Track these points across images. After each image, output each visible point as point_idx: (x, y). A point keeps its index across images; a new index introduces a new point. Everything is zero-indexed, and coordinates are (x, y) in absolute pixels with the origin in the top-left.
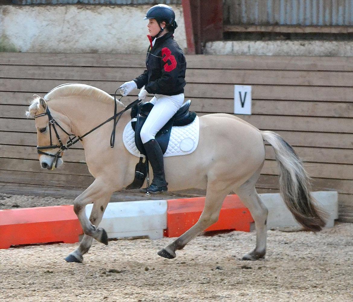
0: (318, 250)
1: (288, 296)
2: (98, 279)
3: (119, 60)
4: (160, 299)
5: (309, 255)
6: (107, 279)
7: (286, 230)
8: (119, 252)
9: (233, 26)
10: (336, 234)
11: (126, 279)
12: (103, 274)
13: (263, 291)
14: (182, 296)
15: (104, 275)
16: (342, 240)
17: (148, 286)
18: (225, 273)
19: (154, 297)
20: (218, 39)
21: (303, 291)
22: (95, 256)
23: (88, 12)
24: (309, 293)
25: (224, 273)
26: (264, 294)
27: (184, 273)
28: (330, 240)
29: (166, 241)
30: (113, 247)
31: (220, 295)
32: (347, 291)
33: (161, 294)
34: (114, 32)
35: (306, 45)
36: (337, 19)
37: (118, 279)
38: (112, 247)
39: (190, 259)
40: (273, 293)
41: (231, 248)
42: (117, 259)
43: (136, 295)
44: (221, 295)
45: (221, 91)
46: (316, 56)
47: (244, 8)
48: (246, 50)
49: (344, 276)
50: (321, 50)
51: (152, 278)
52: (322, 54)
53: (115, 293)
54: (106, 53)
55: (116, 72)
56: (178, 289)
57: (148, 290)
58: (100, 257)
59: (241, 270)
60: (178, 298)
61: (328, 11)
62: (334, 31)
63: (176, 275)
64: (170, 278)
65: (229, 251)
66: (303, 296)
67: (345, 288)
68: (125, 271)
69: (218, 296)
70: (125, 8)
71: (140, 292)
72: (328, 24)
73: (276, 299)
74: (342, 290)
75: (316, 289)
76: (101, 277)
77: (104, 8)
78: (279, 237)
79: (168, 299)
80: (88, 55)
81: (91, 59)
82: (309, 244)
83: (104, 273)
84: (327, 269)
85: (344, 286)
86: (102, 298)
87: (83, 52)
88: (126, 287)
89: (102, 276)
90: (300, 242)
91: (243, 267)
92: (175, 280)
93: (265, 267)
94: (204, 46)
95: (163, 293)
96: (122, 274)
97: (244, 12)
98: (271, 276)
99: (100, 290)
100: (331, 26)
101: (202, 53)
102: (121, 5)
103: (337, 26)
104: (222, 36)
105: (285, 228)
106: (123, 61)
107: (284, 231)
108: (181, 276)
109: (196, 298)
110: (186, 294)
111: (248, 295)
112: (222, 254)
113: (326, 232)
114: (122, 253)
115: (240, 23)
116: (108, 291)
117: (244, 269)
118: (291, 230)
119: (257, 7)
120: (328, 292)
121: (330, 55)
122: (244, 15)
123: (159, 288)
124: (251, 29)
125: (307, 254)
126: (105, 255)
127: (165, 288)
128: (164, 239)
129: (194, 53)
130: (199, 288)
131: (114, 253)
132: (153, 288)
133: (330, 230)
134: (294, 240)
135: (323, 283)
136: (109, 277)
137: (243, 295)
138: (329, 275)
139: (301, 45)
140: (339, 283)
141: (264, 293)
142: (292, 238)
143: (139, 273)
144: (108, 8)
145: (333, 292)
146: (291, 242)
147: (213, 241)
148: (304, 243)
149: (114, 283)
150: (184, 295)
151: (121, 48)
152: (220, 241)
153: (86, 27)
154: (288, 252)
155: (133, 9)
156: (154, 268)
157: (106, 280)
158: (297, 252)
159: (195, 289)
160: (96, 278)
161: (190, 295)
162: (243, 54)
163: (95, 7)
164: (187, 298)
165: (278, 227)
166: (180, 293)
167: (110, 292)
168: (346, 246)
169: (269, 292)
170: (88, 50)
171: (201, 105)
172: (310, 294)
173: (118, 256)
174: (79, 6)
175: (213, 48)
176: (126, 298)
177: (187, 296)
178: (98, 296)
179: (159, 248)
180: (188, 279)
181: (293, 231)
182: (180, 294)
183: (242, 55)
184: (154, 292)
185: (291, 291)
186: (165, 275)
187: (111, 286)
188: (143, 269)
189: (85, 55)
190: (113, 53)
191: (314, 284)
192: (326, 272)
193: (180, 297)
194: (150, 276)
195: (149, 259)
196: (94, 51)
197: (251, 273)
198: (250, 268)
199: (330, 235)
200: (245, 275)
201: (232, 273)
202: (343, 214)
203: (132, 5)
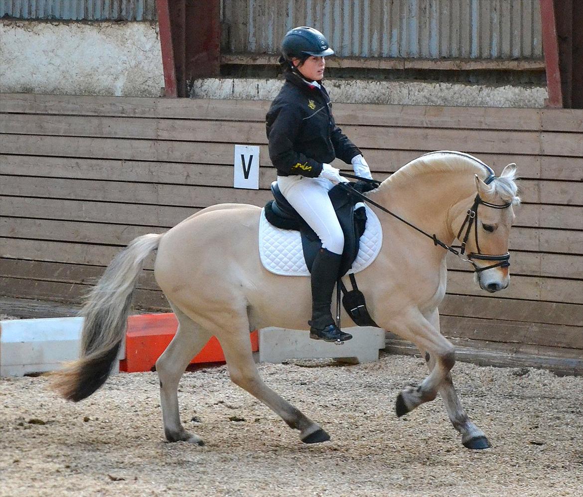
0: (351, 394)
1: (293, 463)
2: (10, 433)
3: (63, 104)
4: (98, 464)
5: (335, 403)
6: (24, 433)
7: (306, 364)
8: (49, 394)
9: (235, 57)
10: (380, 371)
11: (52, 433)
12: (19, 425)
13: (256, 455)
14: (132, 461)
15: (21, 427)
16: (387, 380)
17: (83, 445)
18: (203, 428)
19: (90, 462)
20: (212, 75)
21: (316, 455)
22: (13, 398)
23: (20, 30)
24: (324, 459)
25: (203, 426)
26: (257, 460)
27: (142, 425)
28: (370, 380)
29: (123, 377)
30: (42, 386)
31: (190, 460)
32: (384, 457)
33: (100, 457)
34: (57, 61)
35: (342, 87)
36: (391, 47)
37: (41, 433)
38: (39, 385)
39: (155, 406)
40: (270, 459)
41: (219, 389)
42: (44, 403)
43: (63, 458)
44: (192, 460)
45: (215, 153)
46: (356, 103)
47: (251, 30)
48: (253, 92)
49: (383, 434)
50: (364, 94)
51: (91, 433)
52: (366, 100)
53: (31, 454)
54: (45, 93)
55: (59, 122)
56: (128, 449)
57: (82, 450)
58: (19, 399)
59: (229, 422)
60: (125, 463)
61: (376, 36)
62: (384, 65)
63: (129, 428)
64: (119, 434)
65: (216, 394)
66: (316, 463)
67: (380, 452)
68: (54, 421)
69: (185, 461)
70: (74, 26)
71: (69, 453)
72: (376, 56)
73: (274, 467)
74: (376, 454)
75: (336, 452)
76: (14, 430)
77: (43, 24)
78: (294, 375)
79: (111, 466)
80: (18, 96)
81: (21, 102)
82: (338, 386)
83: (21, 424)
84: (359, 424)
85: (380, 449)
86: (12, 461)
87: (11, 91)
88: (49, 445)
89: (18, 429)
90: (324, 382)
91: (231, 419)
92: (127, 437)
93: (266, 419)
94: (192, 85)
95: (104, 456)
96: (48, 426)
97: (251, 35)
98: (272, 433)
99: (10, 449)
100: (380, 58)
101: (188, 96)
102: (67, 22)
103: (390, 58)
104: (218, 70)
105: (306, 361)
106: (70, 106)
107: (302, 366)
108: (136, 430)
109: (153, 463)
110: (139, 457)
111: (232, 460)
112: (203, 399)
113: (366, 368)
114: (53, 394)
115: (245, 52)
116: (22, 451)
117: (233, 421)
118: (314, 364)
119: (271, 28)
120: (353, 458)
121: (377, 102)
122: (252, 39)
123: (100, 448)
124: (261, 61)
125: (332, 401)
126: (27, 398)
127: (108, 448)
128: (121, 374)
129: (175, 95)
130: (160, 449)
131: (42, 395)
132: (90, 448)
133: (372, 365)
134: (316, 379)
135: (347, 445)
136: (28, 431)
137: (225, 461)
138: (360, 433)
139: (335, 86)
140: (372, 444)
141: (257, 458)
142: (312, 376)
143: (74, 425)
144: (49, 25)
145: (361, 458)
146: (310, 383)
147: (193, 379)
148: (330, 384)
149: (34, 439)
150: (136, 460)
151: (67, 86)
152: (203, 379)
153: (16, 54)
154: (303, 398)
155: (87, 28)
156: (98, 417)
157: (22, 434)
158: (317, 397)
159: (153, 450)
160: (8, 431)
161: (144, 459)
162: (249, 98)
163: (30, 24)
164: (140, 463)
165: (295, 360)
166: (131, 456)
167: (24, 453)
168: (392, 389)
169: (264, 457)
170: (18, 88)
171: (186, 174)
172: (326, 461)
173: (47, 399)
174: (6, 22)
175: (204, 88)
176: (48, 462)
177: (140, 460)
178: (6, 458)
179: (110, 388)
180: (146, 435)
181: (317, 366)
182: (130, 458)
183: (246, 99)
184: (91, 453)
185: (298, 455)
186: (111, 429)
187: (28, 443)
188: (81, 419)
189: (15, 95)
190: (55, 93)
191: (334, 446)
192: (357, 428)
193: (129, 463)
194: (89, 429)
195: (92, 404)
196: (27, 90)
197: (243, 427)
198: (243, 420)
199: (371, 373)
200: (232, 431)
201: (214, 427)
202: (393, 341)
203: (85, 21)
